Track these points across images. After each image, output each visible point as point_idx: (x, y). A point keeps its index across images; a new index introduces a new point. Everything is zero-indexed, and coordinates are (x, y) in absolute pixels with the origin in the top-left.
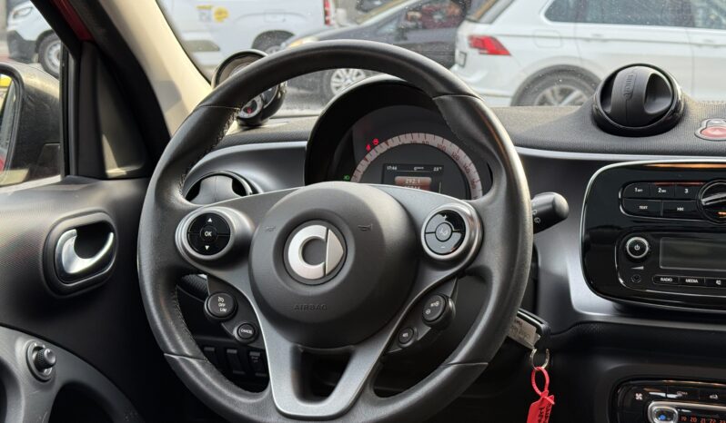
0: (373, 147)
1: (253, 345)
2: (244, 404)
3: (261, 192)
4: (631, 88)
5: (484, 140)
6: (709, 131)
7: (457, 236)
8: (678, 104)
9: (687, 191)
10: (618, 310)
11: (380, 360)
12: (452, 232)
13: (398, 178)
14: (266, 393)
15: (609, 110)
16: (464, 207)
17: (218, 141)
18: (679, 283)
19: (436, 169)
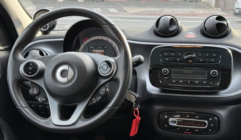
0: (85, 40)
1: (46, 103)
2: (43, 122)
3: (49, 55)
4: (165, 23)
5: (118, 39)
6: (188, 36)
7: (109, 69)
8: (179, 27)
9: (180, 54)
10: (160, 91)
11: (86, 107)
12: (108, 67)
13: (94, 50)
14: (50, 118)
15: (158, 29)
16: (112, 60)
17: (33, 39)
18: (177, 82)
19: (105, 47)
